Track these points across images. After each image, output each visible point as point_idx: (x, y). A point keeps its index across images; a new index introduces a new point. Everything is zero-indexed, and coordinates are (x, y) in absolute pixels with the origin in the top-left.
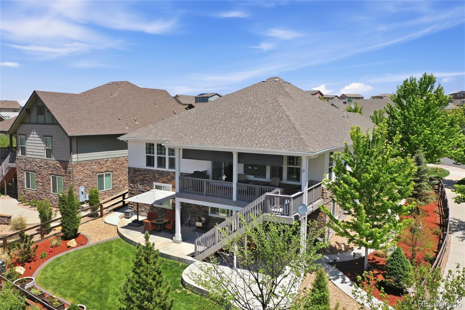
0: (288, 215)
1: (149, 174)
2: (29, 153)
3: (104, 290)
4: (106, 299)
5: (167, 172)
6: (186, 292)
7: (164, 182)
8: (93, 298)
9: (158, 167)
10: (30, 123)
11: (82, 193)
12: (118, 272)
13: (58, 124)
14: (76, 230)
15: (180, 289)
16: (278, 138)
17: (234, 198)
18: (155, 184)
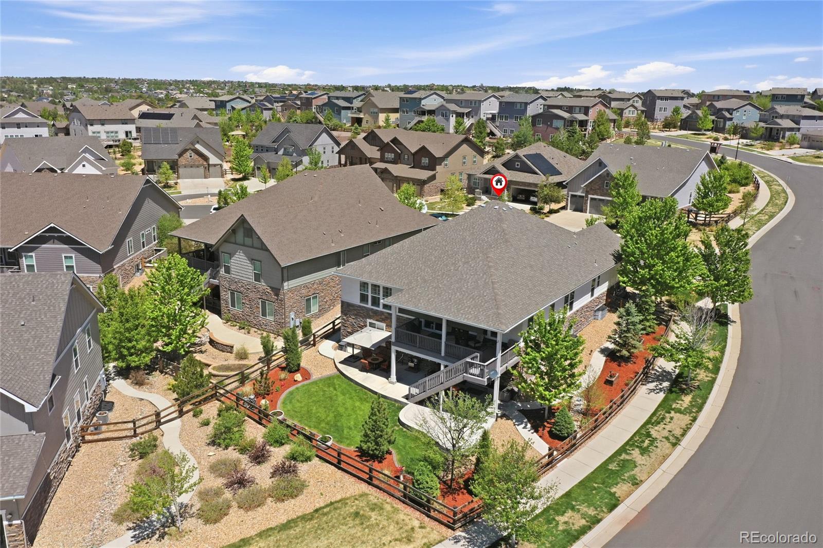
0: (482, 378)
1: (363, 310)
2: (234, 274)
3: (339, 424)
4: (343, 431)
5: (382, 311)
6: (402, 429)
7: (377, 320)
8: (332, 430)
9: (372, 305)
10: (235, 243)
11: (293, 319)
12: (346, 409)
13: (267, 250)
14: (299, 365)
15: (398, 426)
16: (481, 310)
17: (443, 354)
18: (369, 321)
